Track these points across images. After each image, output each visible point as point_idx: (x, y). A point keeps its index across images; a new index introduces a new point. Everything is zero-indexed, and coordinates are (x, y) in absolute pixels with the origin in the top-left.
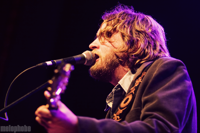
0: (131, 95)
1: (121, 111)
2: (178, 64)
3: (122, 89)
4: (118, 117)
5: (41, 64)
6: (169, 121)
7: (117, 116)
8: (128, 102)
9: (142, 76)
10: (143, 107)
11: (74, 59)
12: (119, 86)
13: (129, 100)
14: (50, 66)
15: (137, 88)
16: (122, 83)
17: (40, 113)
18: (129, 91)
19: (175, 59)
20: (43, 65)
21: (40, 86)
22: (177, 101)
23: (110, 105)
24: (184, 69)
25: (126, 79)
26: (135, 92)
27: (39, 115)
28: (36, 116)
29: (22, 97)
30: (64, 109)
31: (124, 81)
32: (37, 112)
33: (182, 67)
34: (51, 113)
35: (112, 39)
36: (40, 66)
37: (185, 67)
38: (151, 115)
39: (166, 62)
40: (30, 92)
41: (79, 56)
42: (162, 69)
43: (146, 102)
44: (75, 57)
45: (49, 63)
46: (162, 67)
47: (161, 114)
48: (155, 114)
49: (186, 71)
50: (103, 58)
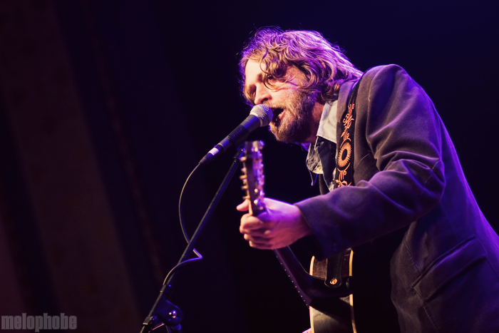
0: (348, 144)
1: (344, 173)
2: (393, 70)
3: (327, 142)
4: (344, 182)
5: (204, 158)
6: (420, 153)
7: (342, 181)
8: (348, 156)
9: (350, 111)
10: (375, 151)
11: (243, 127)
12: (321, 139)
13: (349, 152)
14: (217, 154)
15: (351, 131)
16: (322, 133)
17: (247, 226)
18: (340, 139)
19: (385, 66)
20: (208, 159)
21: (219, 189)
22: (419, 120)
23: (319, 171)
24: (403, 73)
25: (324, 126)
26: (352, 137)
27: (246, 230)
28: (243, 235)
29: (204, 217)
30: (274, 205)
31: (323, 129)
32: (241, 229)
33: (400, 72)
34: (261, 218)
35: (287, 76)
36: (205, 162)
37: (403, 70)
38: (393, 155)
39: (376, 75)
40: (211, 204)
41: (247, 120)
42: (377, 86)
43: (377, 141)
44: (243, 124)
45: (214, 151)
46: (375, 84)
47: (406, 149)
48: (398, 152)
49: (406, 75)
50: (289, 107)
